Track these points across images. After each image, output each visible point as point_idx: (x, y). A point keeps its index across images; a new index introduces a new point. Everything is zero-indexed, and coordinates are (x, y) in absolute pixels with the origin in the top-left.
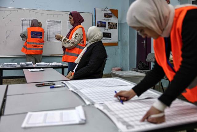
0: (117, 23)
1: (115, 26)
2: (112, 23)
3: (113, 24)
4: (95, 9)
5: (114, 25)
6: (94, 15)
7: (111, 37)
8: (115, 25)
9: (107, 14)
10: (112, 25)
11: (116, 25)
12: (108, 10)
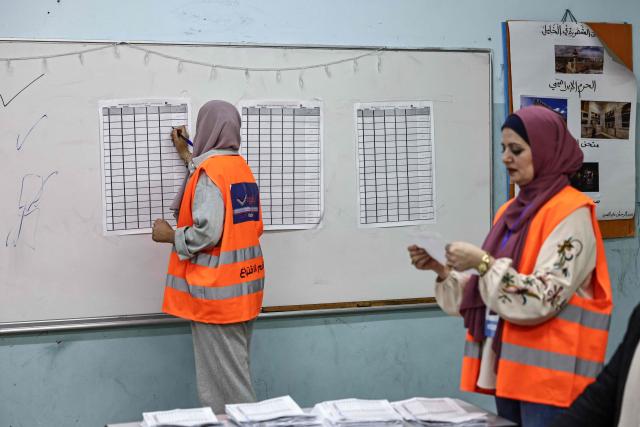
0: (628, 105)
1: (618, 122)
2: (602, 105)
3: (608, 109)
4: (505, 26)
5: (610, 118)
6: (499, 60)
7: (595, 188)
8: (618, 115)
9: (575, 50)
10: (603, 117)
11: (626, 118)
12: (575, 27)
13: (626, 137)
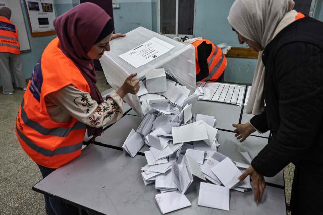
0: (52, 4)
2: (46, 4)
7: (48, 24)
8: (50, 7)
10: (47, 7)
13: (52, 12)
